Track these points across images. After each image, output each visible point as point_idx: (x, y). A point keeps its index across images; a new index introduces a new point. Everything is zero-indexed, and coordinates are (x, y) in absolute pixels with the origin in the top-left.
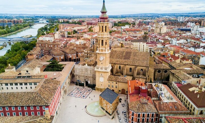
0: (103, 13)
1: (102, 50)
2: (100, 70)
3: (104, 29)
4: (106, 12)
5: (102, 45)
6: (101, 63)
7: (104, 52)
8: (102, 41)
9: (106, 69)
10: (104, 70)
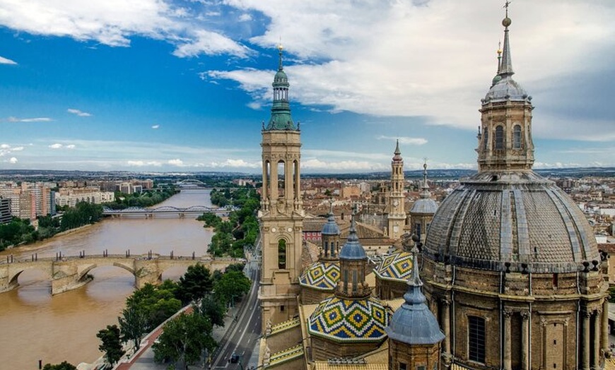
0: (396, 154)
1: (397, 194)
2: (394, 217)
3: (399, 170)
4: (399, 154)
5: (397, 188)
6: (395, 209)
7: (399, 196)
8: (397, 184)
9: (402, 215)
10: (399, 217)
